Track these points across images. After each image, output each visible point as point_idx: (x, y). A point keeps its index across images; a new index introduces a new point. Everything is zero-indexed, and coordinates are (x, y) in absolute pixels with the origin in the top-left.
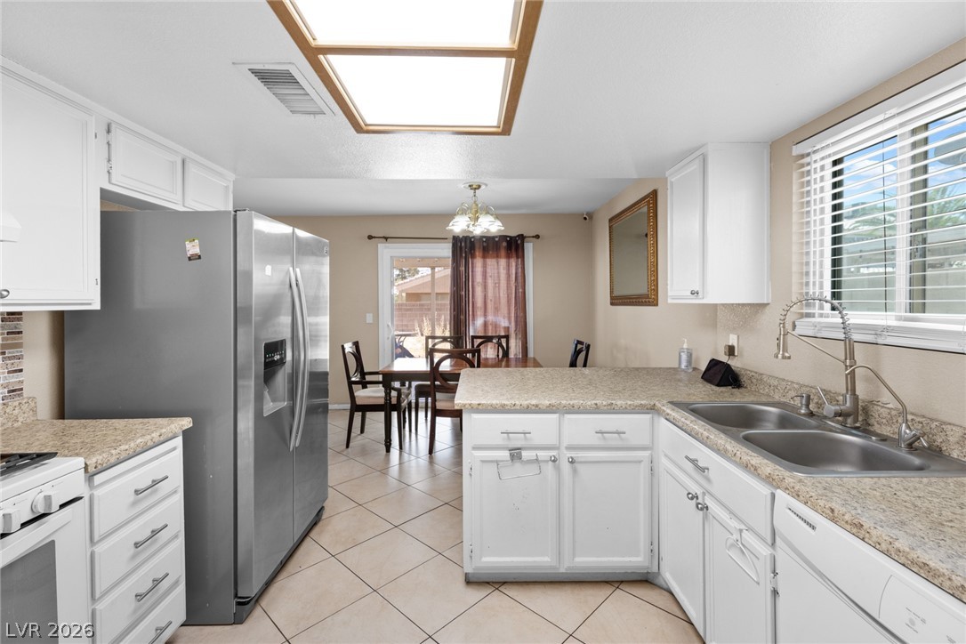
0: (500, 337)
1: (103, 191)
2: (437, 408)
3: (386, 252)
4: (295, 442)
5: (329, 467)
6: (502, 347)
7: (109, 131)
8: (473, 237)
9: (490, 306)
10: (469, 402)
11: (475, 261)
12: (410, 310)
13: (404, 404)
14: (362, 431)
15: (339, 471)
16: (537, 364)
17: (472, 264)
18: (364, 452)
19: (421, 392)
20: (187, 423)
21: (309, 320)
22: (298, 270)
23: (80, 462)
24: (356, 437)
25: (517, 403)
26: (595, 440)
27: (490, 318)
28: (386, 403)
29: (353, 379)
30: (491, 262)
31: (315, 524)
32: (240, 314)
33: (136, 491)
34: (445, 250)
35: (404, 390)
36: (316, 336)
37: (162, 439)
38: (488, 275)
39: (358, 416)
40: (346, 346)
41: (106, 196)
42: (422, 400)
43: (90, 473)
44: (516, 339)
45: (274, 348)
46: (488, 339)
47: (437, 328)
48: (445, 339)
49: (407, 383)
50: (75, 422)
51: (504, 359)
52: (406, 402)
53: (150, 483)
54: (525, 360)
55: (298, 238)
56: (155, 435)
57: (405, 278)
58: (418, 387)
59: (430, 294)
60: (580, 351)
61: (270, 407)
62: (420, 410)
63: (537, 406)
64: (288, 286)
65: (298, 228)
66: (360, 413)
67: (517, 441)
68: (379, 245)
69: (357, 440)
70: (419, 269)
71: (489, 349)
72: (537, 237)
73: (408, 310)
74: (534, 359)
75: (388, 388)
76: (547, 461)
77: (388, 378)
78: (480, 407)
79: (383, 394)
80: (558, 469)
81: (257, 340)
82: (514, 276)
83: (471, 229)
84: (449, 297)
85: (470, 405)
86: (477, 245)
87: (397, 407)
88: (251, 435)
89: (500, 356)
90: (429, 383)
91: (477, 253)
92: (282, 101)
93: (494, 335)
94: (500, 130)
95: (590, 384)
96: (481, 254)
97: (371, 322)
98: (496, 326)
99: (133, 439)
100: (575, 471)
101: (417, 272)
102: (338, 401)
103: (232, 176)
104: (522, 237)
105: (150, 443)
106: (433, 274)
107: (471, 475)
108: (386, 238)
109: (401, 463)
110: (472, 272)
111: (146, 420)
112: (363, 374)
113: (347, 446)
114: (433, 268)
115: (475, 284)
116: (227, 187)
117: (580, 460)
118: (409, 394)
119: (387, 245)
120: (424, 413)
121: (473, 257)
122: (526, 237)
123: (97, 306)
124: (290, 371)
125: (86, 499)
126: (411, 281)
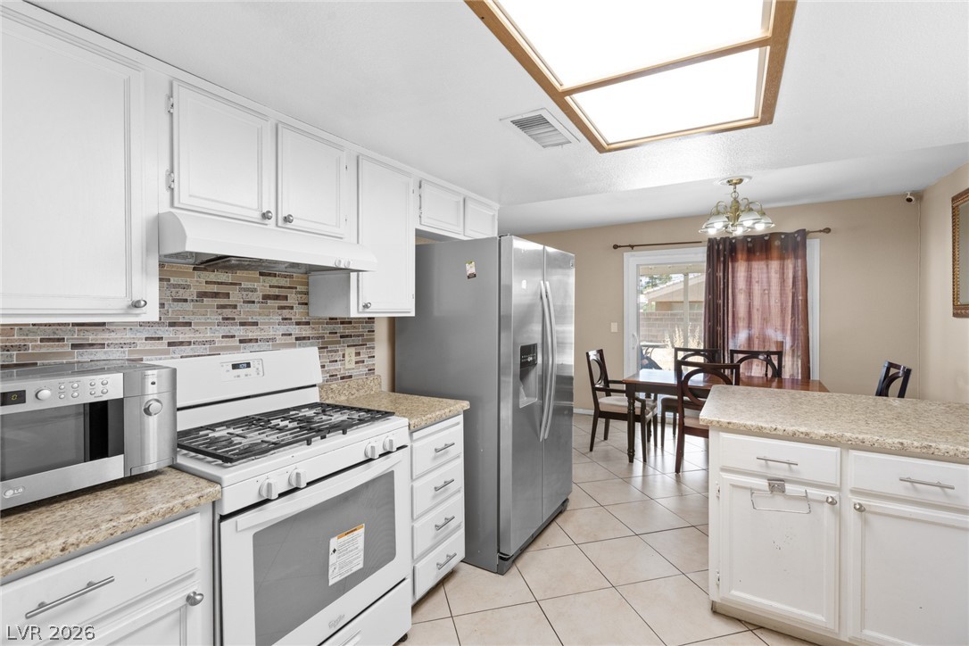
0: (769, 354)
1: (417, 230)
2: (686, 425)
3: (631, 260)
4: (544, 434)
5: (574, 466)
6: (773, 366)
7: (420, 187)
8: (733, 238)
9: (756, 317)
10: (717, 419)
11: (737, 264)
12: (661, 319)
13: (649, 416)
14: (606, 438)
15: (582, 470)
16: (822, 388)
17: (733, 268)
18: (607, 457)
19: (667, 406)
20: (466, 405)
21: (556, 328)
22: (547, 283)
23: (405, 421)
24: (599, 442)
25: (779, 427)
26: (901, 490)
27: (756, 331)
28: (629, 413)
29: (597, 386)
30: (758, 267)
31: (561, 512)
32: (503, 321)
33: (436, 450)
34: (700, 255)
35: (649, 402)
36: (562, 343)
37: (451, 414)
38: (754, 281)
39: (601, 422)
40: (590, 353)
41: (419, 234)
42: (669, 415)
43: (412, 430)
44: (793, 356)
45: (528, 350)
46: (751, 355)
47: (690, 339)
48: (697, 352)
49: (653, 395)
50: (401, 395)
51: (776, 377)
52: (651, 414)
53: (443, 446)
54: (805, 382)
55: (548, 254)
56: (447, 410)
57: (656, 285)
58: (664, 401)
59: (682, 302)
60: (895, 377)
61: (524, 401)
62: (666, 425)
63: (807, 434)
64: (539, 297)
65: (549, 246)
66: (604, 420)
67: (780, 472)
68: (625, 254)
69: (600, 446)
70: (673, 276)
71: (754, 367)
72: (827, 230)
73: (657, 319)
74: (820, 383)
75: (632, 399)
76: (822, 502)
77: (632, 388)
78: (730, 426)
79: (627, 404)
80: (839, 515)
81: (515, 344)
82: (790, 281)
83: (730, 229)
84: (704, 304)
85: (718, 422)
86: (739, 247)
87: (640, 418)
88: (510, 422)
89: (770, 375)
90: (676, 397)
91: (739, 256)
92: (536, 139)
93: (761, 350)
94: (758, 121)
95: (898, 418)
96: (745, 256)
97: (616, 331)
98: (764, 339)
99: (434, 411)
100: (865, 522)
101: (670, 279)
102: (582, 404)
103: (497, 206)
104: (803, 234)
105: (444, 416)
106: (686, 282)
107: (718, 497)
108: (632, 247)
109: (645, 475)
110: (733, 277)
111: (441, 399)
112: (607, 382)
113: (591, 450)
114: (686, 275)
115: (737, 291)
116: (494, 216)
117: (872, 509)
118: (655, 406)
119: (633, 253)
120: (671, 430)
121: (734, 260)
122: (809, 232)
123: (413, 314)
124: (541, 373)
125: (409, 447)
126: (662, 288)
